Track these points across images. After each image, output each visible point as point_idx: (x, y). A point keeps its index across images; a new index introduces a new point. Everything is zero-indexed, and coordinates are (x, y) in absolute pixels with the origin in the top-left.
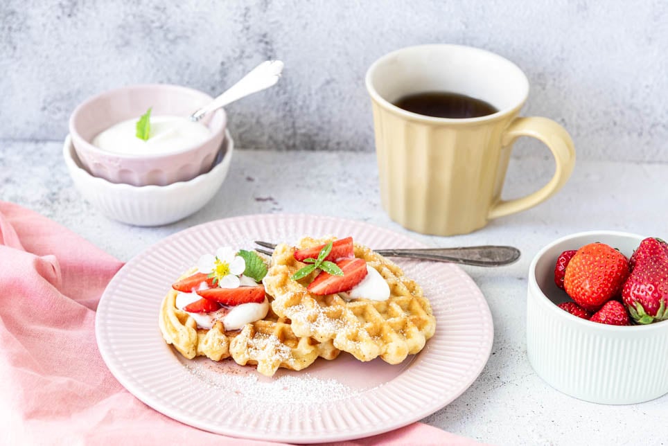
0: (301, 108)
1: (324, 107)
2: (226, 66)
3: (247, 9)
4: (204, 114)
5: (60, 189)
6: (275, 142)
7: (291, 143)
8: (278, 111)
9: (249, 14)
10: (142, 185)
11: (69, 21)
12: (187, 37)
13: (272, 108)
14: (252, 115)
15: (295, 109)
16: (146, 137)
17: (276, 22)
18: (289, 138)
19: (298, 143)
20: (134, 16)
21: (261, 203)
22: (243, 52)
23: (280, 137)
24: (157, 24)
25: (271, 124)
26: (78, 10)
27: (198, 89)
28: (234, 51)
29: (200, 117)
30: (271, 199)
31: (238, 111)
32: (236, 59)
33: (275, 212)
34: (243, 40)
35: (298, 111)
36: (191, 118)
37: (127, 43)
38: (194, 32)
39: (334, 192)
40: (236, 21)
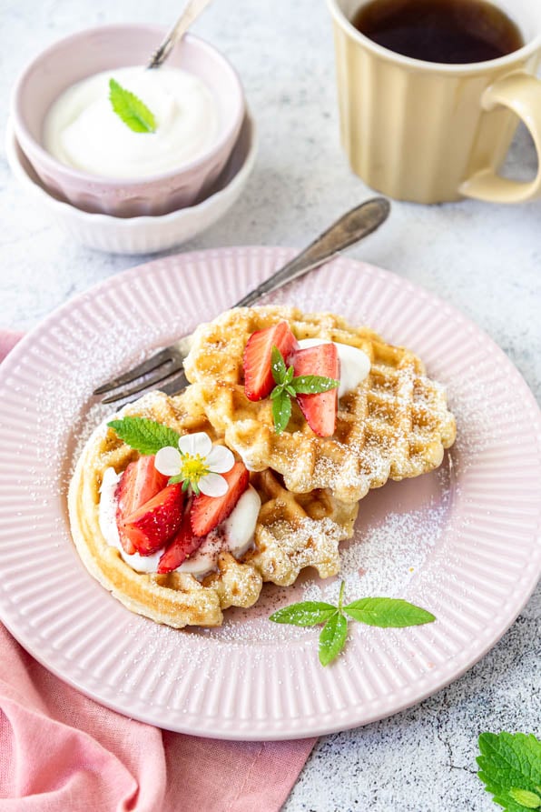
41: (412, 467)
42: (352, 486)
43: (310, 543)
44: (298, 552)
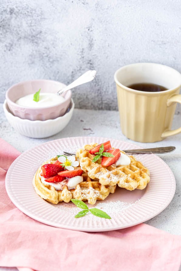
0: (105, 92)
1: (115, 92)
2: (74, 73)
3: (83, 49)
4: (62, 92)
5: (2, 122)
6: (94, 106)
7: (101, 107)
8: (95, 93)
9: (84, 52)
10: (34, 120)
11: (9, 52)
12: (58, 61)
13: (93, 92)
14: (84, 94)
15: (103, 93)
16: (37, 101)
17: (95, 55)
18: (100, 105)
19: (103, 107)
20: (36, 51)
21: (86, 131)
22: (81, 67)
23: (96, 104)
24: (45, 55)
25: (92, 98)
26: (13, 48)
27: (62, 82)
28: (77, 67)
29: (61, 93)
30: (90, 129)
31: (79, 93)
32: (78, 70)
33: (91, 134)
34: (81, 62)
35: (104, 93)
36: (57, 94)
37: (33, 63)
38: (61, 59)
39: (117, 127)
40: (78, 54)
41: (125, 184)
42: (103, 178)
43: (89, 193)
44: (85, 194)
